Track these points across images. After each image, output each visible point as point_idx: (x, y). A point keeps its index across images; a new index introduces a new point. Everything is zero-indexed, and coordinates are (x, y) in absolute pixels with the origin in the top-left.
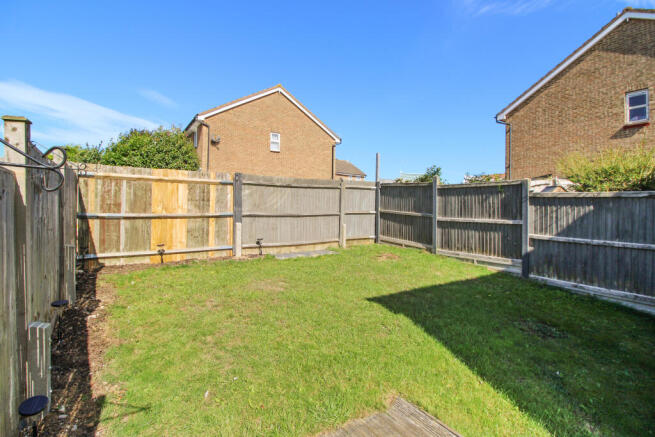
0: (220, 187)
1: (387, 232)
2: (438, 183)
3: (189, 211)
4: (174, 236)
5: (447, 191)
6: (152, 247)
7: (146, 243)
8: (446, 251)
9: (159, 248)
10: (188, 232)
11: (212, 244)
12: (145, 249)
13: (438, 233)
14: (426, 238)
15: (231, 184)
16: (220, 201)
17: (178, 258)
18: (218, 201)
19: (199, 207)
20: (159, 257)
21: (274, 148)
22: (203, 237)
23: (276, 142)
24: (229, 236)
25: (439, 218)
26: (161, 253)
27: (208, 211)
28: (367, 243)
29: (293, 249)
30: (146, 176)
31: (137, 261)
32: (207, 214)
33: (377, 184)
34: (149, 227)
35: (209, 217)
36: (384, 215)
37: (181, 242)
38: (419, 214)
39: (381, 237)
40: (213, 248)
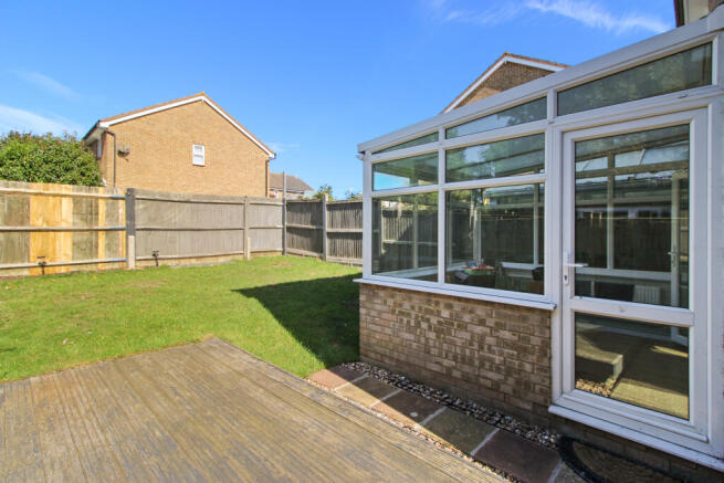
0: (110, 201)
1: (292, 245)
2: (327, 199)
3: (74, 224)
4: (58, 248)
5: (333, 207)
6: (32, 259)
7: (25, 255)
8: (333, 258)
9: (40, 260)
10: (74, 244)
11: (102, 255)
12: (23, 262)
13: (327, 242)
14: (318, 248)
15: (123, 199)
16: (110, 215)
17: (63, 270)
18: (107, 216)
19: (86, 220)
20: (40, 270)
21: (197, 161)
22: (91, 250)
23: (199, 155)
24: (121, 249)
25: (328, 229)
26: (43, 266)
27: (97, 224)
28: (275, 255)
29: (193, 261)
30: (23, 190)
31: (13, 273)
32: (95, 228)
33: (284, 201)
34: (28, 239)
35: (98, 230)
36: (290, 230)
37: (66, 255)
38: (314, 227)
39: (288, 249)
40: (103, 260)
